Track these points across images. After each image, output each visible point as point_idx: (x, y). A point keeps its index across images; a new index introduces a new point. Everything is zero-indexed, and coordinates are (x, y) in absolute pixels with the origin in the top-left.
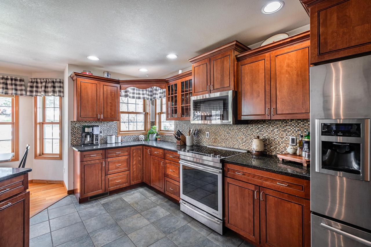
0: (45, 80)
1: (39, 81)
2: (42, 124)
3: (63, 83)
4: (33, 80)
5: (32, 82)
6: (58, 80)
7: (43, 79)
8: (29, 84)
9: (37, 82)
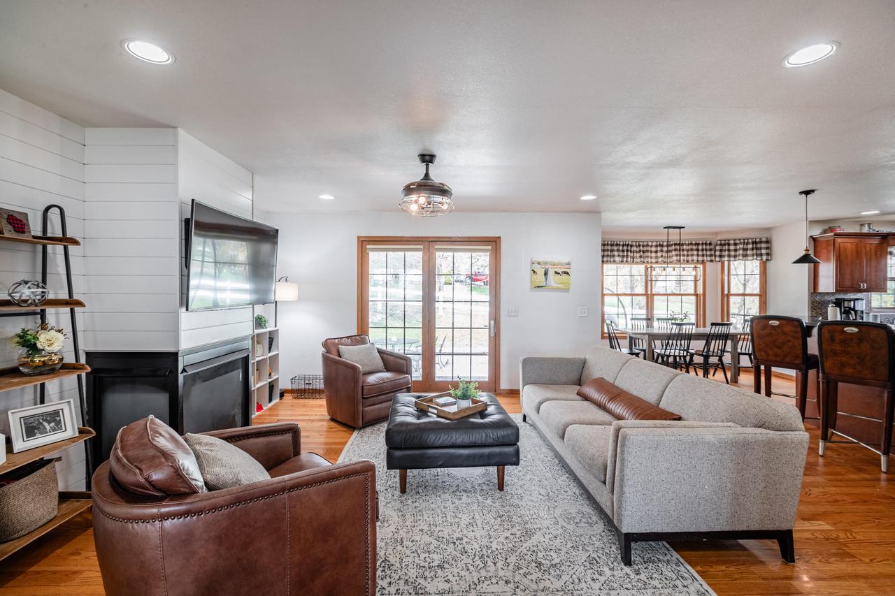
0: (742, 241)
1: (732, 242)
2: (729, 295)
3: (771, 243)
4: (723, 242)
5: (721, 245)
6: (764, 240)
7: (740, 240)
8: (718, 248)
9: (729, 245)
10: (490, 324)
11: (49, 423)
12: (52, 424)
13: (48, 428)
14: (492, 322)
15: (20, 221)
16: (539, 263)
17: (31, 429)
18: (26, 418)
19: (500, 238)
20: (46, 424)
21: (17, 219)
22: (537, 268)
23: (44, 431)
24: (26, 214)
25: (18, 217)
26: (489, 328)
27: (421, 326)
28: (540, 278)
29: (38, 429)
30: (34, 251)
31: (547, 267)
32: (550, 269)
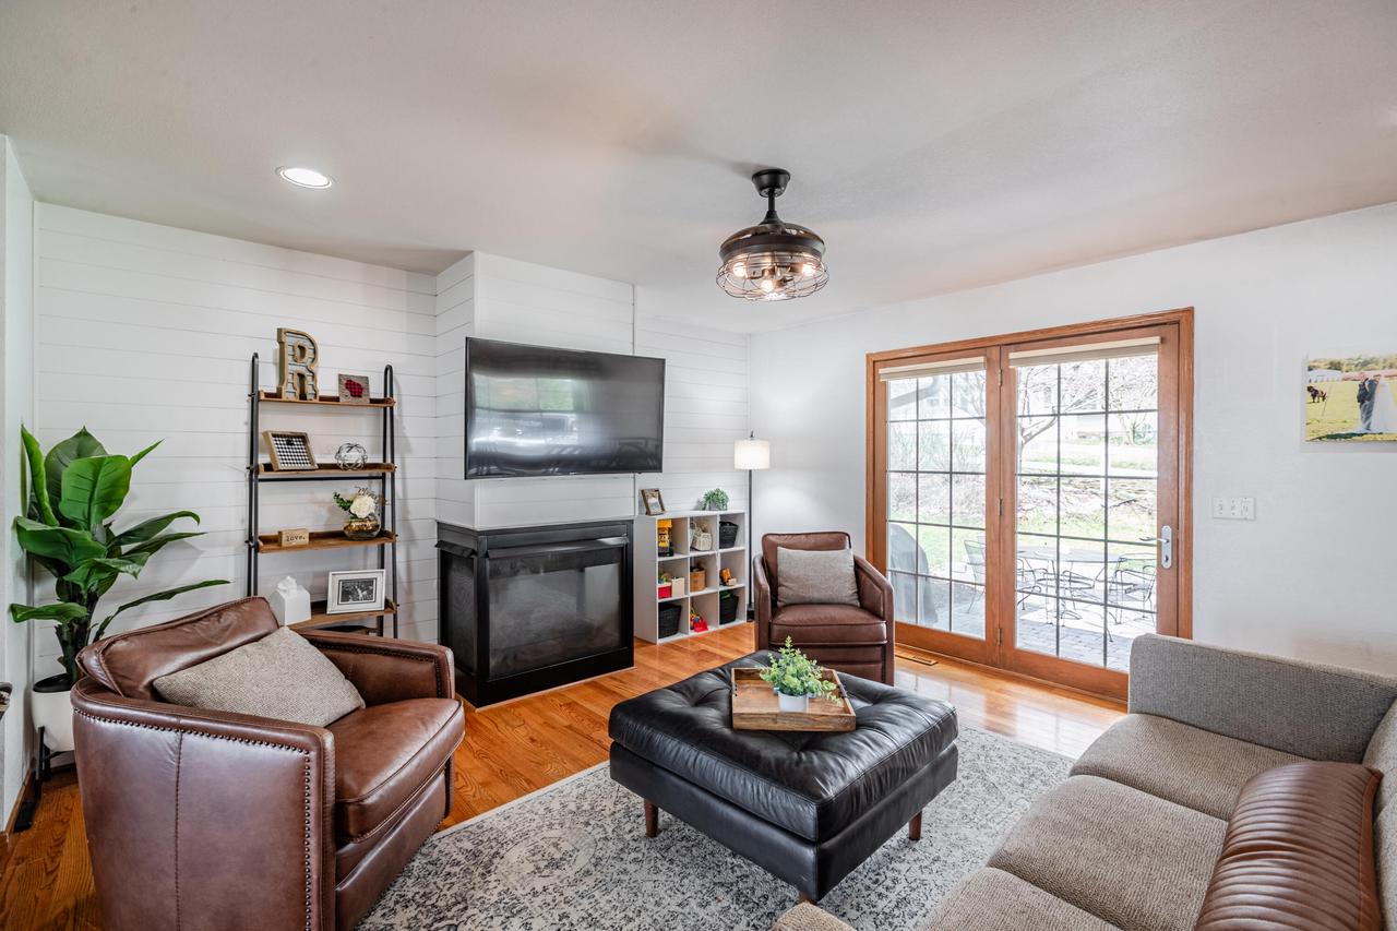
10: (1160, 535)
11: (363, 590)
12: (365, 593)
13: (361, 595)
14: (1167, 530)
15: (358, 385)
16: (1335, 366)
17: (347, 593)
18: (344, 582)
19: (1190, 311)
20: (359, 591)
21: (354, 384)
22: (1325, 380)
23: (356, 599)
24: (367, 378)
25: (357, 381)
26: (1159, 545)
27: (984, 527)
28: (1342, 408)
29: (352, 594)
30: (378, 415)
31: (1370, 375)
32: (1382, 381)
